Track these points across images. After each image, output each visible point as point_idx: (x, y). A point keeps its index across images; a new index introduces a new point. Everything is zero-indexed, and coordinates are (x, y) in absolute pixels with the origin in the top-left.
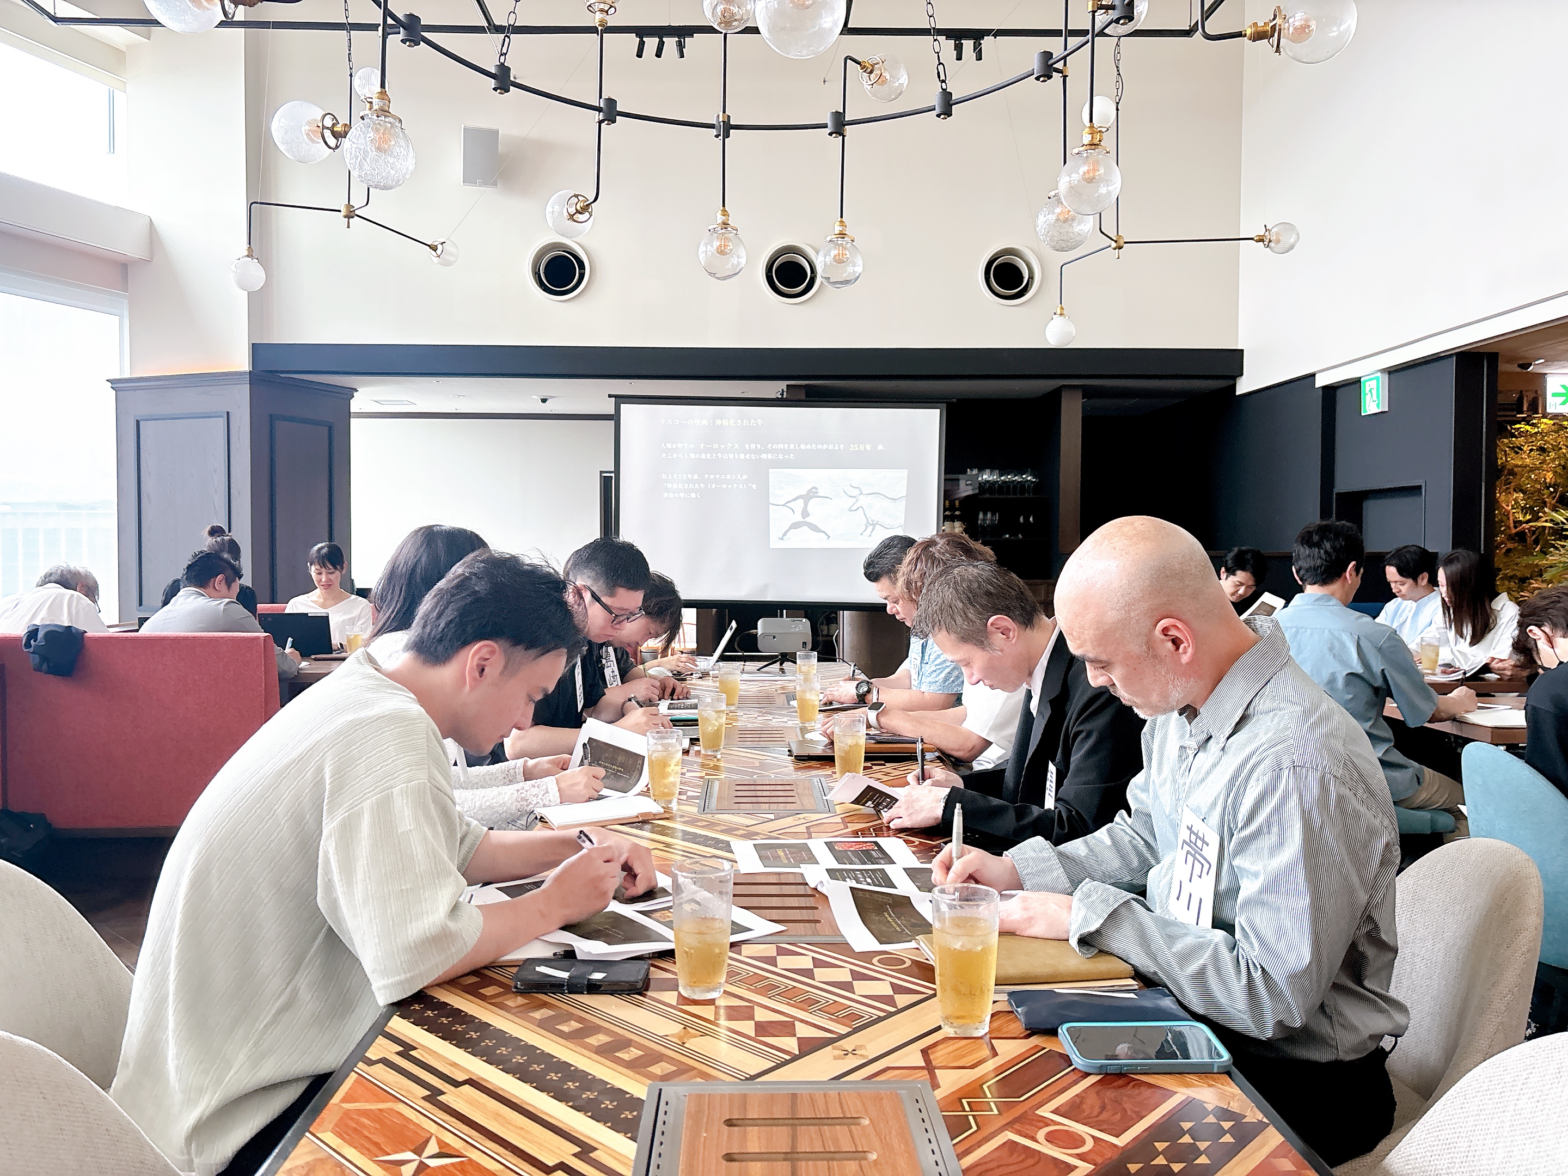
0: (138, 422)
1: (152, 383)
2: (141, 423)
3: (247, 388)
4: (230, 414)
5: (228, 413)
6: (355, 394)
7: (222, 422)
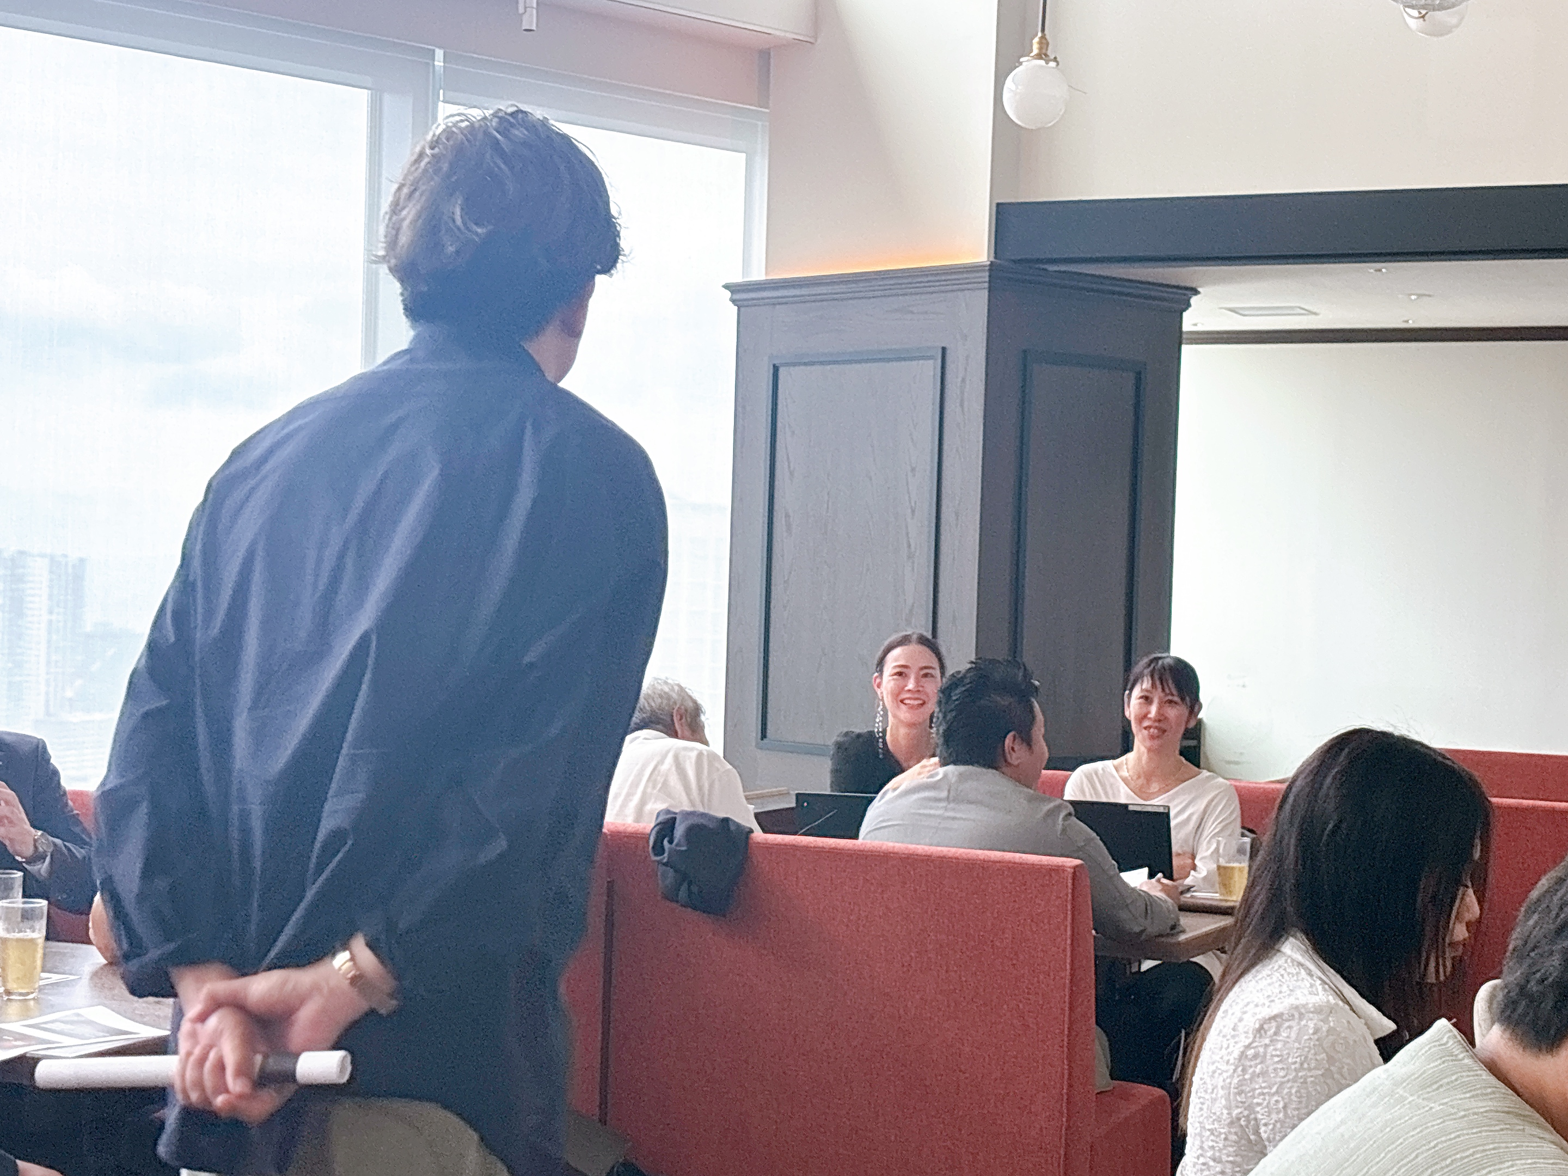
0: (776, 369)
1: (804, 291)
2: (782, 372)
3: (982, 297)
4: (948, 352)
5: (944, 349)
6: (1194, 300)
7: (930, 369)
